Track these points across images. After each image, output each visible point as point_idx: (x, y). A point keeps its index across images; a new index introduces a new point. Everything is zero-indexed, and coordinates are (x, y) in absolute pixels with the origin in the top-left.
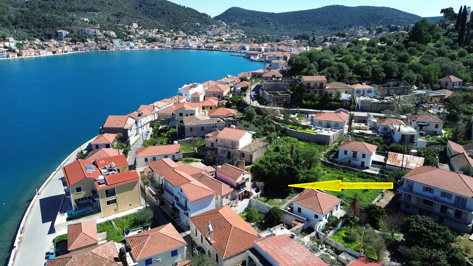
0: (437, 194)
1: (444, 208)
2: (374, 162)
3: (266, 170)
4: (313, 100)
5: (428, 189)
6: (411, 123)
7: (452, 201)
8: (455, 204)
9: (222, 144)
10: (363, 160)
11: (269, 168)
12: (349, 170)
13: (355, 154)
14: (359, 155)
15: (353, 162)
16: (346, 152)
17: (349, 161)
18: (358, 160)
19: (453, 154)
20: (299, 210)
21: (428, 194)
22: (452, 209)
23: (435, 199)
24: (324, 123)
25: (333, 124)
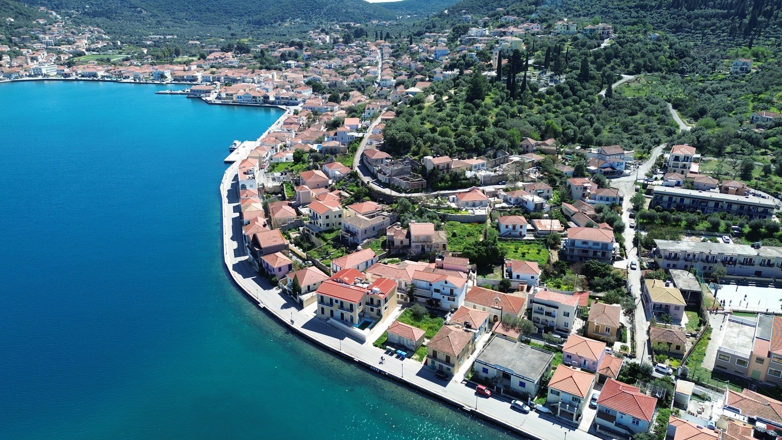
0: (590, 244)
1: (595, 253)
2: (528, 230)
3: (475, 254)
4: (446, 182)
5: (585, 243)
6: (530, 191)
7: (600, 247)
8: (602, 248)
9: (416, 240)
10: (521, 230)
11: (476, 252)
12: (515, 240)
13: (514, 227)
14: (518, 227)
15: (513, 233)
16: (507, 227)
17: (510, 234)
18: (517, 231)
19: (573, 213)
20: (518, 277)
21: (585, 246)
22: (600, 252)
23: (590, 248)
24: (470, 204)
25: (477, 203)
